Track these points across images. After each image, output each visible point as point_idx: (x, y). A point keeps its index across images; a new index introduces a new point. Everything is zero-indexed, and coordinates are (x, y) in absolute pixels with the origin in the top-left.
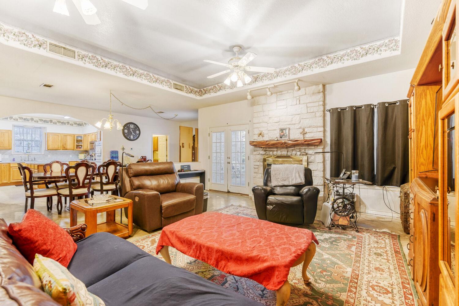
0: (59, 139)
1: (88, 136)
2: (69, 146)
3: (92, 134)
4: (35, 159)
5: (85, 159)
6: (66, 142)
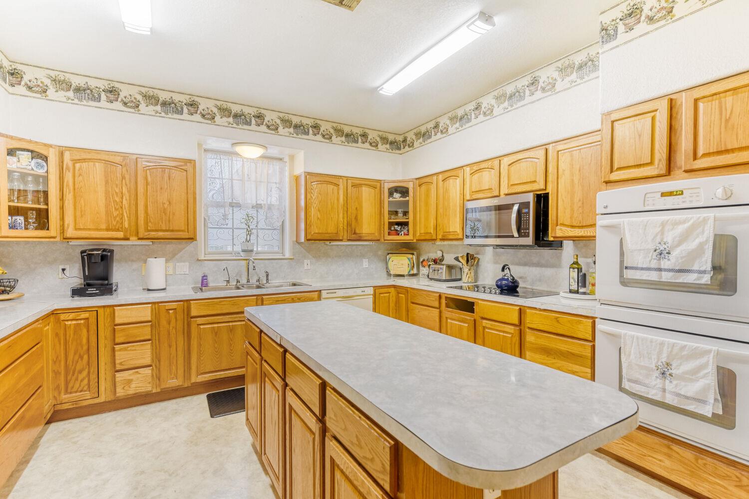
0: (338, 200)
1: (441, 183)
2: (368, 227)
3: (478, 167)
4: (267, 276)
5: (412, 272)
6: (358, 209)
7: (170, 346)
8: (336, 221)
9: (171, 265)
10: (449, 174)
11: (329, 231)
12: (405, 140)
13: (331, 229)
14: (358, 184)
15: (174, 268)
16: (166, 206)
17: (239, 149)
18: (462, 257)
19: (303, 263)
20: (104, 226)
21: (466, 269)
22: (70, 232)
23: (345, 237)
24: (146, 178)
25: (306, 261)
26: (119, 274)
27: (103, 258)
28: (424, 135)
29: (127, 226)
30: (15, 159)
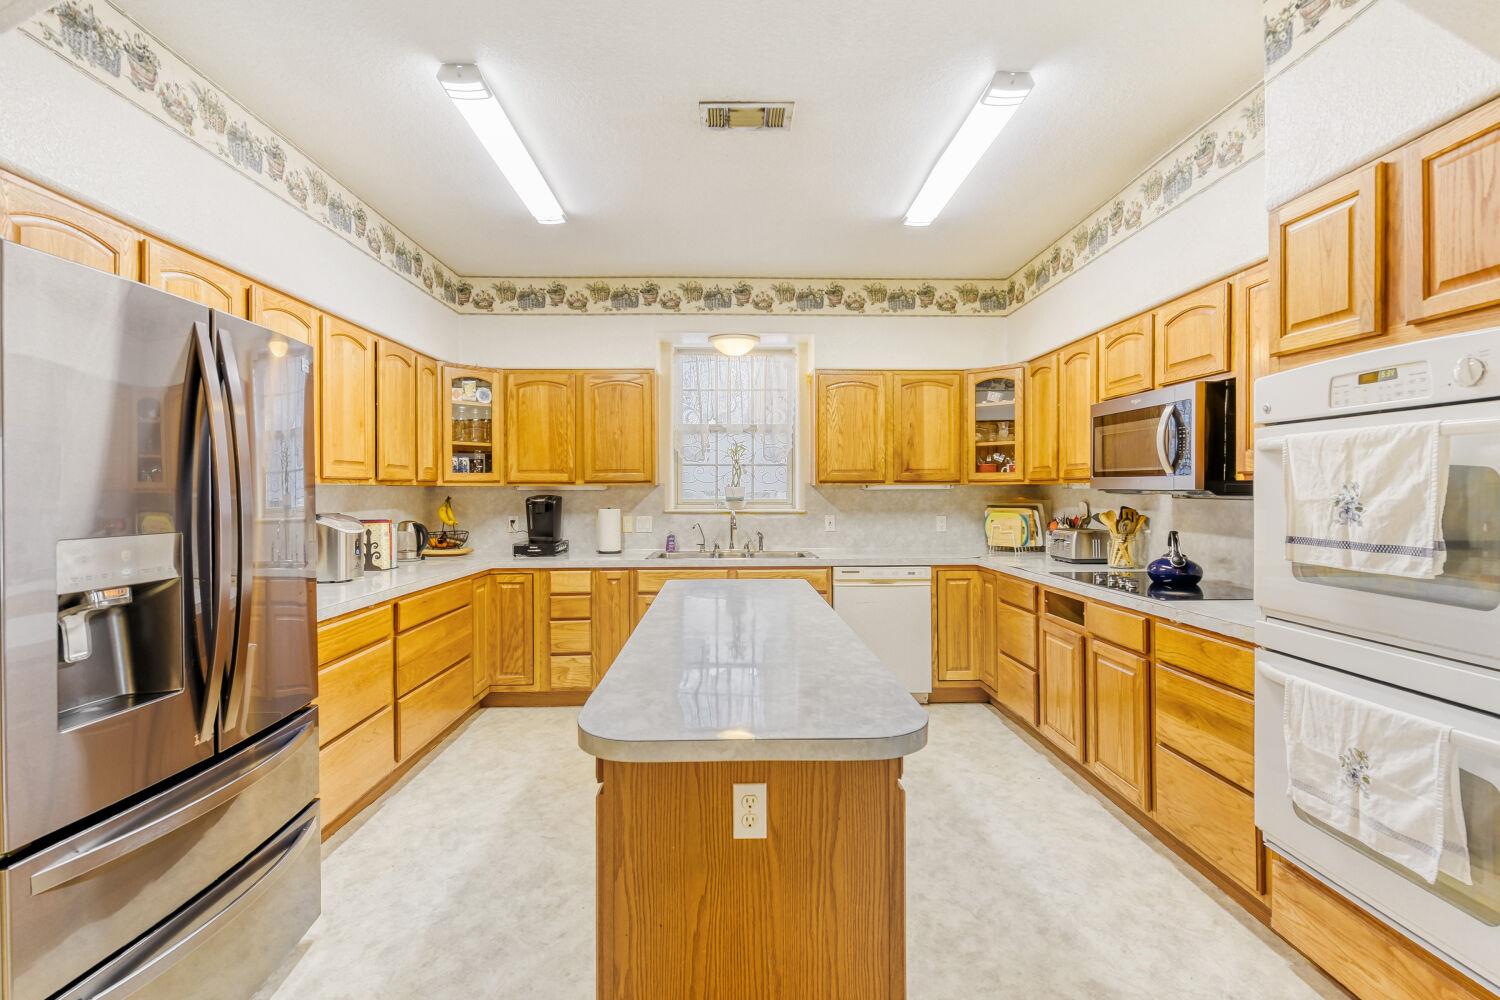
0: (875, 412)
1: (1063, 367)
2: (934, 455)
3: (1118, 332)
4: (761, 539)
5: (1032, 544)
6: (916, 427)
7: (612, 630)
8: (870, 451)
9: (628, 519)
10: (1072, 350)
11: (859, 467)
12: (1011, 290)
13: (863, 462)
14: (913, 382)
15: (634, 524)
16: (616, 436)
17: (719, 344)
18: (1108, 515)
19: (823, 521)
20: (547, 466)
21: (1116, 540)
22: (514, 476)
23: (890, 476)
24: (594, 401)
25: (827, 518)
26: (570, 528)
27: (548, 507)
28: (1037, 277)
29: (572, 465)
30: (460, 390)
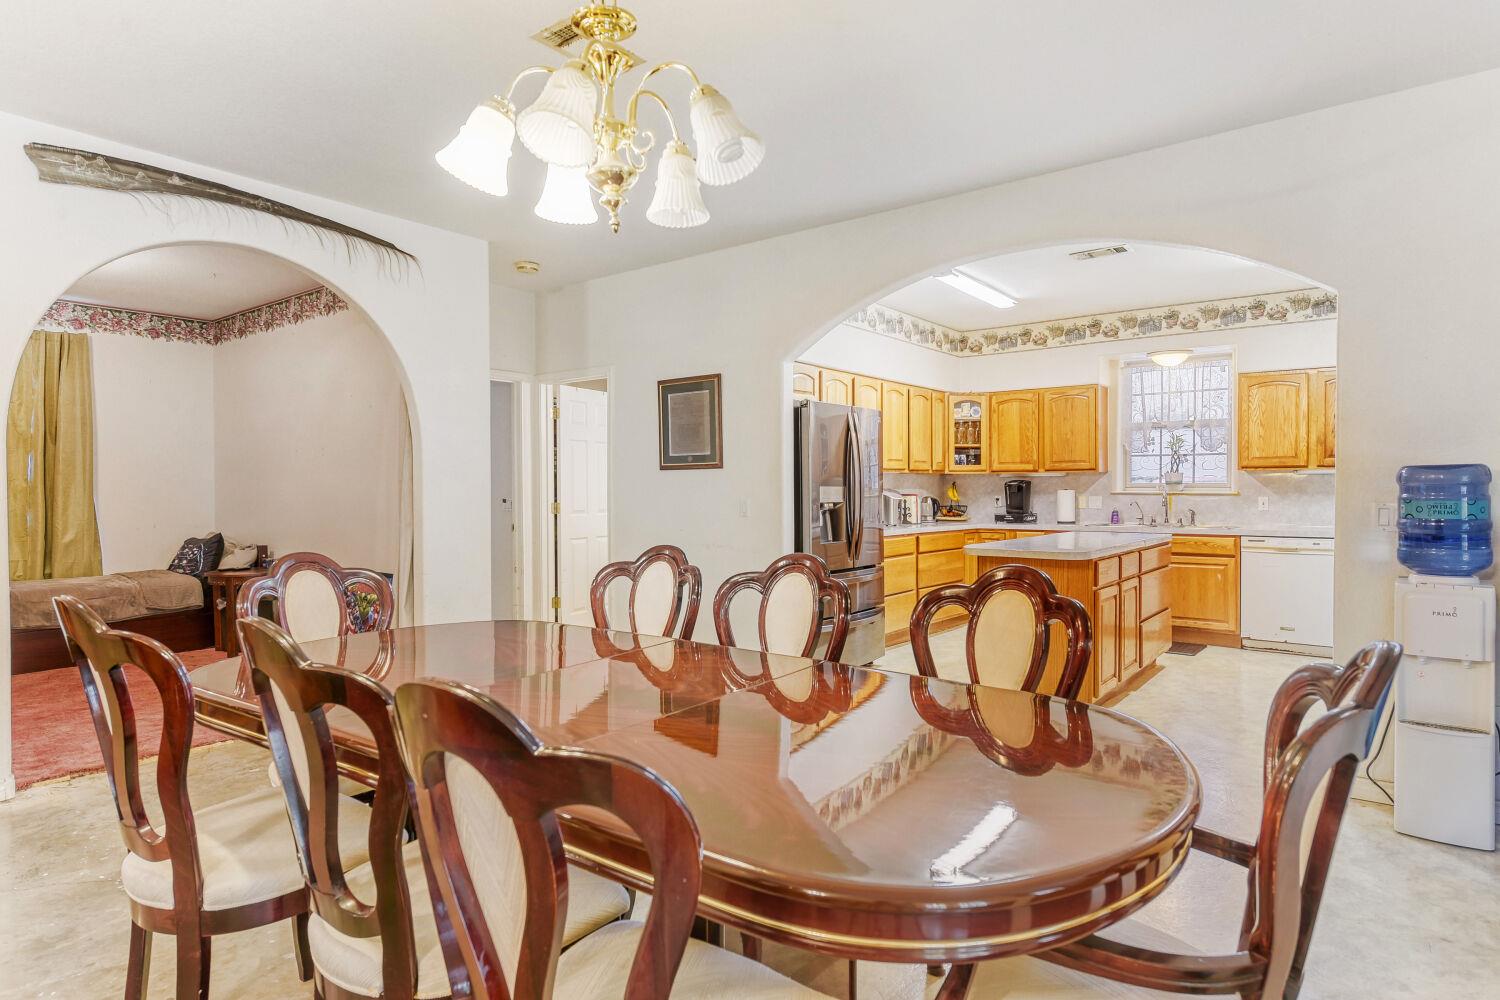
0: (1297, 407)
4: (1193, 515)
8: (1291, 440)
11: (1280, 454)
13: (1284, 449)
15: (1087, 502)
16: (1068, 436)
17: (1156, 358)
19: (1256, 501)
20: (1018, 460)
22: (996, 466)
23: (1313, 461)
24: (1052, 411)
25: (1261, 499)
26: (1037, 504)
27: (1020, 488)
29: (1035, 457)
30: (960, 410)
